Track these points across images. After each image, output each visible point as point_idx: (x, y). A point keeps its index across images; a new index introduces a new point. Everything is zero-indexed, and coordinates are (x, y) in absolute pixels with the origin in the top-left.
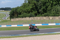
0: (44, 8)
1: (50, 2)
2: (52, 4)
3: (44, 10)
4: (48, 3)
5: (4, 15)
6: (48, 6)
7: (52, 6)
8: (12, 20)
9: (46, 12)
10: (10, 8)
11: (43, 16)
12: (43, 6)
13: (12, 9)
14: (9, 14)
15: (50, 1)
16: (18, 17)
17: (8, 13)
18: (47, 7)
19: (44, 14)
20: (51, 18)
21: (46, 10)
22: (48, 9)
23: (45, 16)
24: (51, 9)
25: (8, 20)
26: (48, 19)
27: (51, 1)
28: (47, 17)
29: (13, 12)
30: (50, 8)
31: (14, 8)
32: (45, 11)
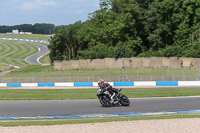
0: (165, 28)
1: (185, 9)
2: (191, 17)
3: (163, 34)
4: (177, 12)
5: (32, 48)
6: (179, 23)
7: (191, 24)
8: (58, 65)
9: (171, 43)
10: (53, 26)
11: (159, 56)
12: (163, 21)
13: (57, 28)
14: (49, 47)
15: (184, 6)
16: (76, 56)
17: (45, 41)
18: (174, 27)
19: (163, 47)
20: (187, 62)
21: (171, 37)
22: (177, 31)
23: (169, 56)
24: (189, 32)
25: (44, 67)
26: (176, 66)
27: (189, 8)
28: (174, 58)
29: (62, 39)
30: (185, 31)
31: (63, 27)
32: (167, 39)
